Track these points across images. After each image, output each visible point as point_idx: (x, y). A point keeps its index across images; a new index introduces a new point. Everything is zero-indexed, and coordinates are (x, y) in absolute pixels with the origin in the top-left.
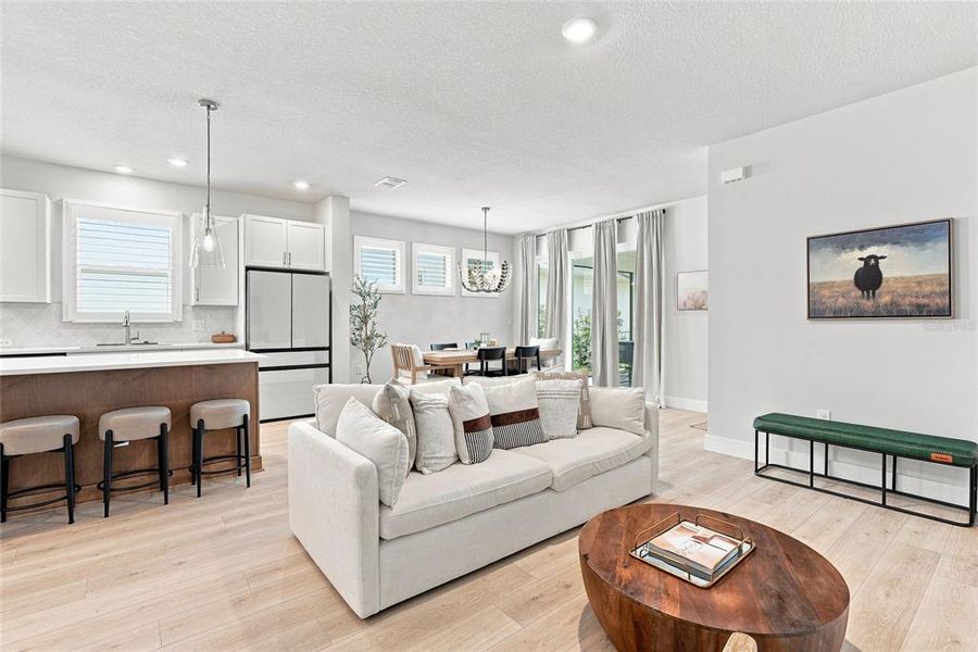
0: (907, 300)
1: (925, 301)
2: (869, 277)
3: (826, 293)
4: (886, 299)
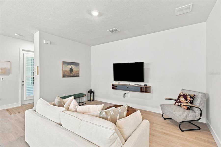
0: (75, 74)
1: (77, 74)
2: (71, 70)
3: (66, 72)
4: (73, 74)
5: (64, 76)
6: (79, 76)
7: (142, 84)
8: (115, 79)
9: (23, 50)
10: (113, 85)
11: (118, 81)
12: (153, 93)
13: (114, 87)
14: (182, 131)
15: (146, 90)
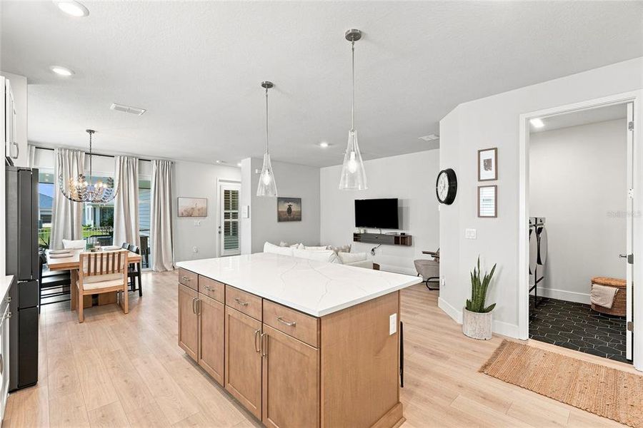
0: (296, 217)
1: (298, 217)
2: (289, 210)
3: (282, 214)
4: (292, 216)
5: (280, 220)
6: (300, 220)
7: (399, 232)
8: (358, 225)
9: (220, 181)
10: (355, 235)
11: (364, 229)
12: (414, 246)
13: (357, 237)
14: (430, 289)
15: (403, 241)
